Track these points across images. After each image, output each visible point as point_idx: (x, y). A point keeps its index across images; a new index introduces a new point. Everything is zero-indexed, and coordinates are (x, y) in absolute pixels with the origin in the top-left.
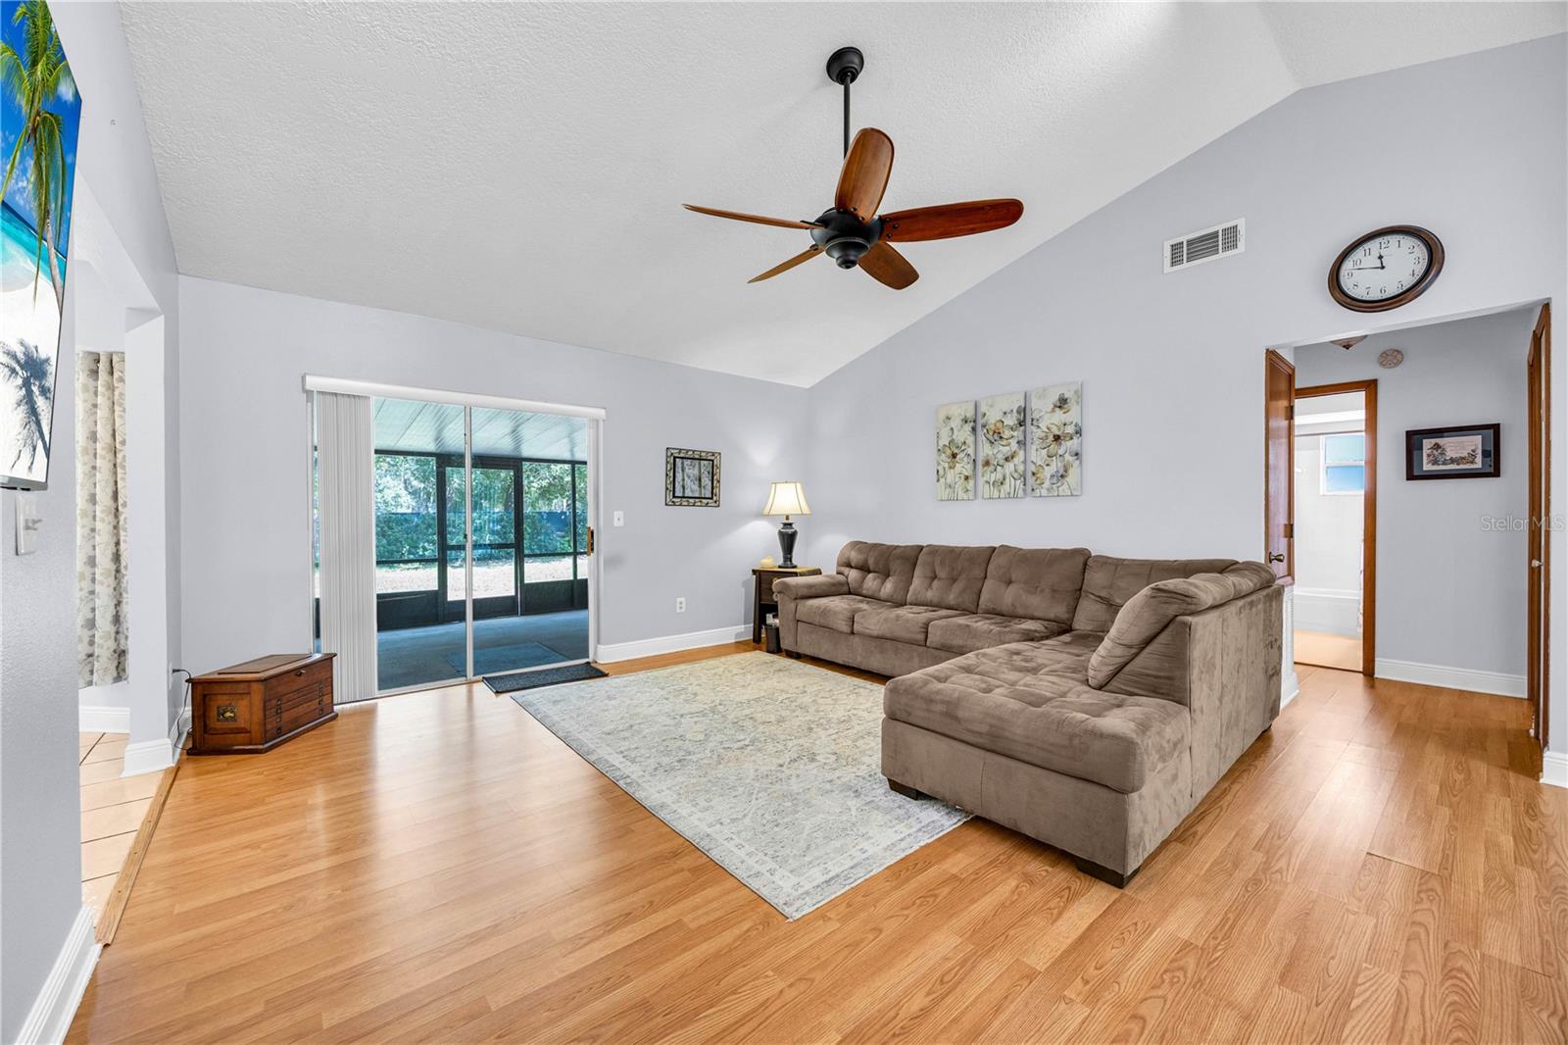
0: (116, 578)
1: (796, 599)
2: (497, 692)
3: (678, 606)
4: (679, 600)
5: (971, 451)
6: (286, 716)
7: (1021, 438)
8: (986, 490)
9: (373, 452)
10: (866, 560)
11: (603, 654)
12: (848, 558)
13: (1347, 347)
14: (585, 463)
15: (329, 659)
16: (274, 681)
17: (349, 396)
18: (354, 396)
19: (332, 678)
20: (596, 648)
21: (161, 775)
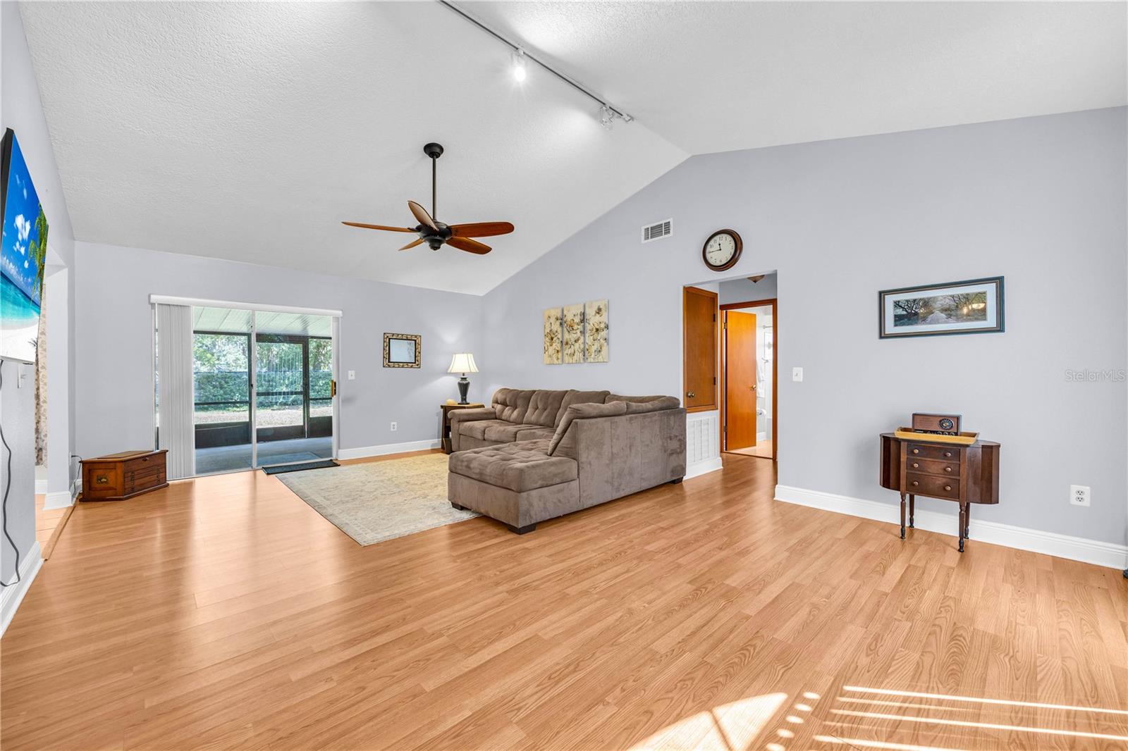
0: (37, 408)
1: (459, 422)
2: (268, 474)
3: (392, 427)
4: (392, 423)
5: (560, 336)
6: (137, 482)
7: (582, 330)
8: (567, 359)
9: (192, 332)
10: (505, 399)
11: (342, 455)
12: (497, 399)
13: (755, 282)
14: (330, 338)
15: (164, 453)
16: (130, 462)
17: (177, 306)
18: (181, 306)
19: (165, 464)
20: (337, 452)
21: (65, 510)
